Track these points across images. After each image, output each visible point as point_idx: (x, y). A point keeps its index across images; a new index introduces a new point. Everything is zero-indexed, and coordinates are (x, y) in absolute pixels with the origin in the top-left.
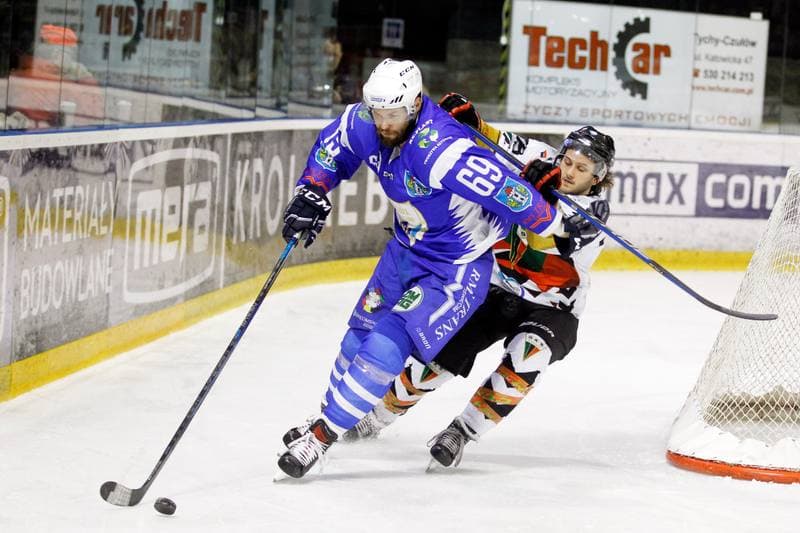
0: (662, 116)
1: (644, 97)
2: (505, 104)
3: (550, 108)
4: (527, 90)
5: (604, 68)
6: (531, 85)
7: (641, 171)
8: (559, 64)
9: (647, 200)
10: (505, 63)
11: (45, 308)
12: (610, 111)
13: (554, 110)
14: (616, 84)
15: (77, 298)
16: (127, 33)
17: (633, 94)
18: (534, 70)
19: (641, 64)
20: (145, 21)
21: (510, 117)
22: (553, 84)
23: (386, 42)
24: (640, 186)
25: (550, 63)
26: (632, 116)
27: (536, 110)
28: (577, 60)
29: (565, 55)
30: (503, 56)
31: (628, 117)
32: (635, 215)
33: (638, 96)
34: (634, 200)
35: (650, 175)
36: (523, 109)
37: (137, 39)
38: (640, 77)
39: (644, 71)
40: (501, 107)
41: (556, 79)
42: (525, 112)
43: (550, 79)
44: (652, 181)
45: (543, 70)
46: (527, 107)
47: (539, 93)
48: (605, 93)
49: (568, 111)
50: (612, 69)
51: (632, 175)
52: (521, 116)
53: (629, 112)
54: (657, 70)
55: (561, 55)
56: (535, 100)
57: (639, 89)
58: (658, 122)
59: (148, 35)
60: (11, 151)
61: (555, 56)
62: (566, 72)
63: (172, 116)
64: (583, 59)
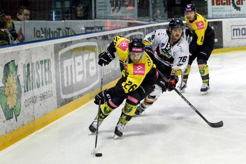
0: (244, 15)
1: (240, 10)
2: (208, 15)
3: (218, 15)
4: (212, 11)
5: (230, 4)
6: (213, 10)
7: (241, 28)
8: (219, 4)
9: (243, 35)
10: (207, 5)
11: (108, 73)
12: (232, 15)
13: (219, 15)
14: (233, 8)
15: (115, 70)
16: (113, 6)
17: (237, 10)
18: (214, 6)
19: (238, 3)
20: (121, 3)
21: (209, 18)
22: (218, 9)
23: (177, 3)
24: (241, 31)
25: (217, 4)
26: (237, 15)
27: (215, 15)
28: (223, 3)
29: (220, 2)
30: (206, 4)
31: (236, 15)
32: (240, 38)
33: (238, 10)
34: (240, 35)
35: (243, 29)
36: (212, 16)
37: (120, 8)
38: (238, 6)
39: (239, 4)
40: (206, 16)
41: (219, 8)
42: (213, 16)
43: (217, 8)
44: (243, 30)
45: (215, 6)
46: (213, 15)
47: (215, 12)
48: (231, 11)
49: (222, 15)
50: (232, 5)
51: (239, 29)
52: (211, 17)
53: (236, 14)
54: (242, 4)
55: (219, 2)
56: (215, 13)
57: (238, 9)
58: (243, 16)
59: (122, 6)
60: (97, 36)
61: (218, 3)
62: (221, 6)
63: (130, 25)
64: (225, 3)
